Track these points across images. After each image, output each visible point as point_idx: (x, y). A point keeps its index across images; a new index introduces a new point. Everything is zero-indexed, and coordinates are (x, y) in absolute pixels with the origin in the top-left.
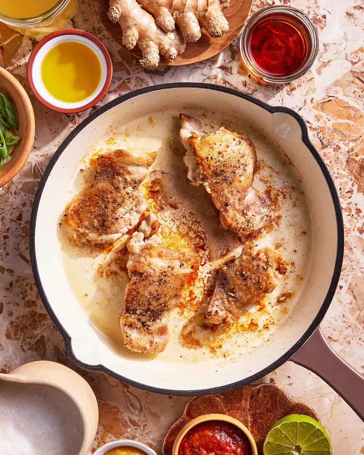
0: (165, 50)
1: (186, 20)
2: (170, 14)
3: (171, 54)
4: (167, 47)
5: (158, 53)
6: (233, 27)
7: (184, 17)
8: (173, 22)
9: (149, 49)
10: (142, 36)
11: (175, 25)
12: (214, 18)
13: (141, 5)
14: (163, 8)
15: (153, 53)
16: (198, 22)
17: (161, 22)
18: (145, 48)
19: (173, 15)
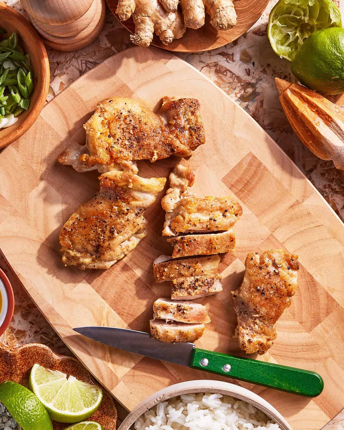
1: (192, 3)
3: (166, 36)
4: (164, 28)
5: (153, 32)
9: (143, 25)
10: (139, 9)
11: (178, 5)
12: (223, 8)
18: (139, 23)
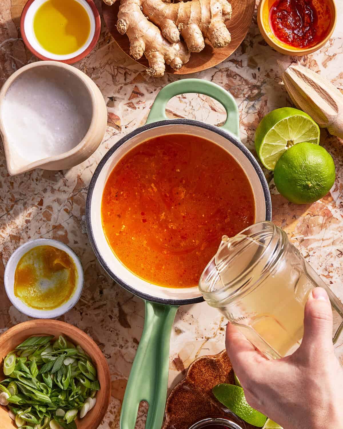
0: (170, 60)
1: (191, 31)
2: (175, 26)
3: (176, 64)
4: (172, 57)
5: (164, 62)
6: (235, 38)
7: (188, 29)
8: (178, 33)
9: (154, 59)
10: (149, 47)
11: (180, 36)
12: (217, 29)
13: (147, 17)
14: (168, 20)
15: (159, 63)
16: (201, 33)
17: (167, 34)
18: (151, 58)
19: (178, 27)
